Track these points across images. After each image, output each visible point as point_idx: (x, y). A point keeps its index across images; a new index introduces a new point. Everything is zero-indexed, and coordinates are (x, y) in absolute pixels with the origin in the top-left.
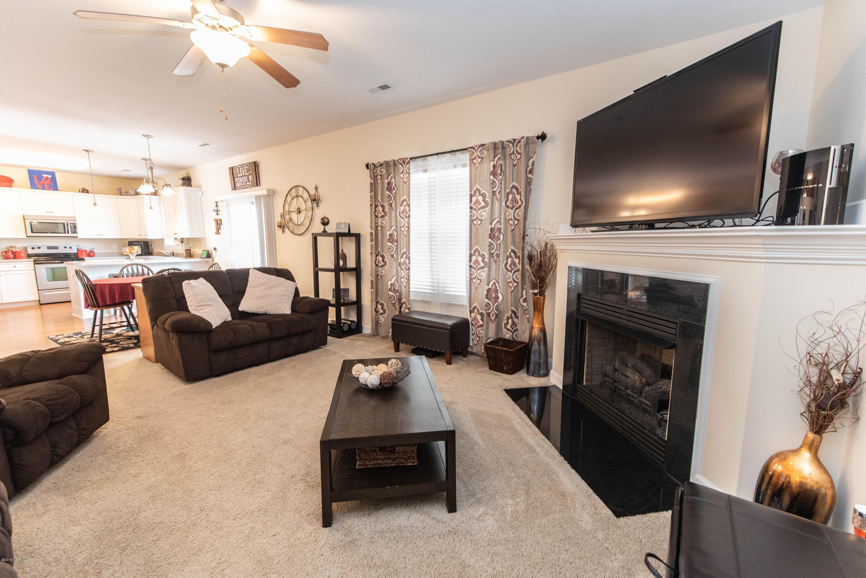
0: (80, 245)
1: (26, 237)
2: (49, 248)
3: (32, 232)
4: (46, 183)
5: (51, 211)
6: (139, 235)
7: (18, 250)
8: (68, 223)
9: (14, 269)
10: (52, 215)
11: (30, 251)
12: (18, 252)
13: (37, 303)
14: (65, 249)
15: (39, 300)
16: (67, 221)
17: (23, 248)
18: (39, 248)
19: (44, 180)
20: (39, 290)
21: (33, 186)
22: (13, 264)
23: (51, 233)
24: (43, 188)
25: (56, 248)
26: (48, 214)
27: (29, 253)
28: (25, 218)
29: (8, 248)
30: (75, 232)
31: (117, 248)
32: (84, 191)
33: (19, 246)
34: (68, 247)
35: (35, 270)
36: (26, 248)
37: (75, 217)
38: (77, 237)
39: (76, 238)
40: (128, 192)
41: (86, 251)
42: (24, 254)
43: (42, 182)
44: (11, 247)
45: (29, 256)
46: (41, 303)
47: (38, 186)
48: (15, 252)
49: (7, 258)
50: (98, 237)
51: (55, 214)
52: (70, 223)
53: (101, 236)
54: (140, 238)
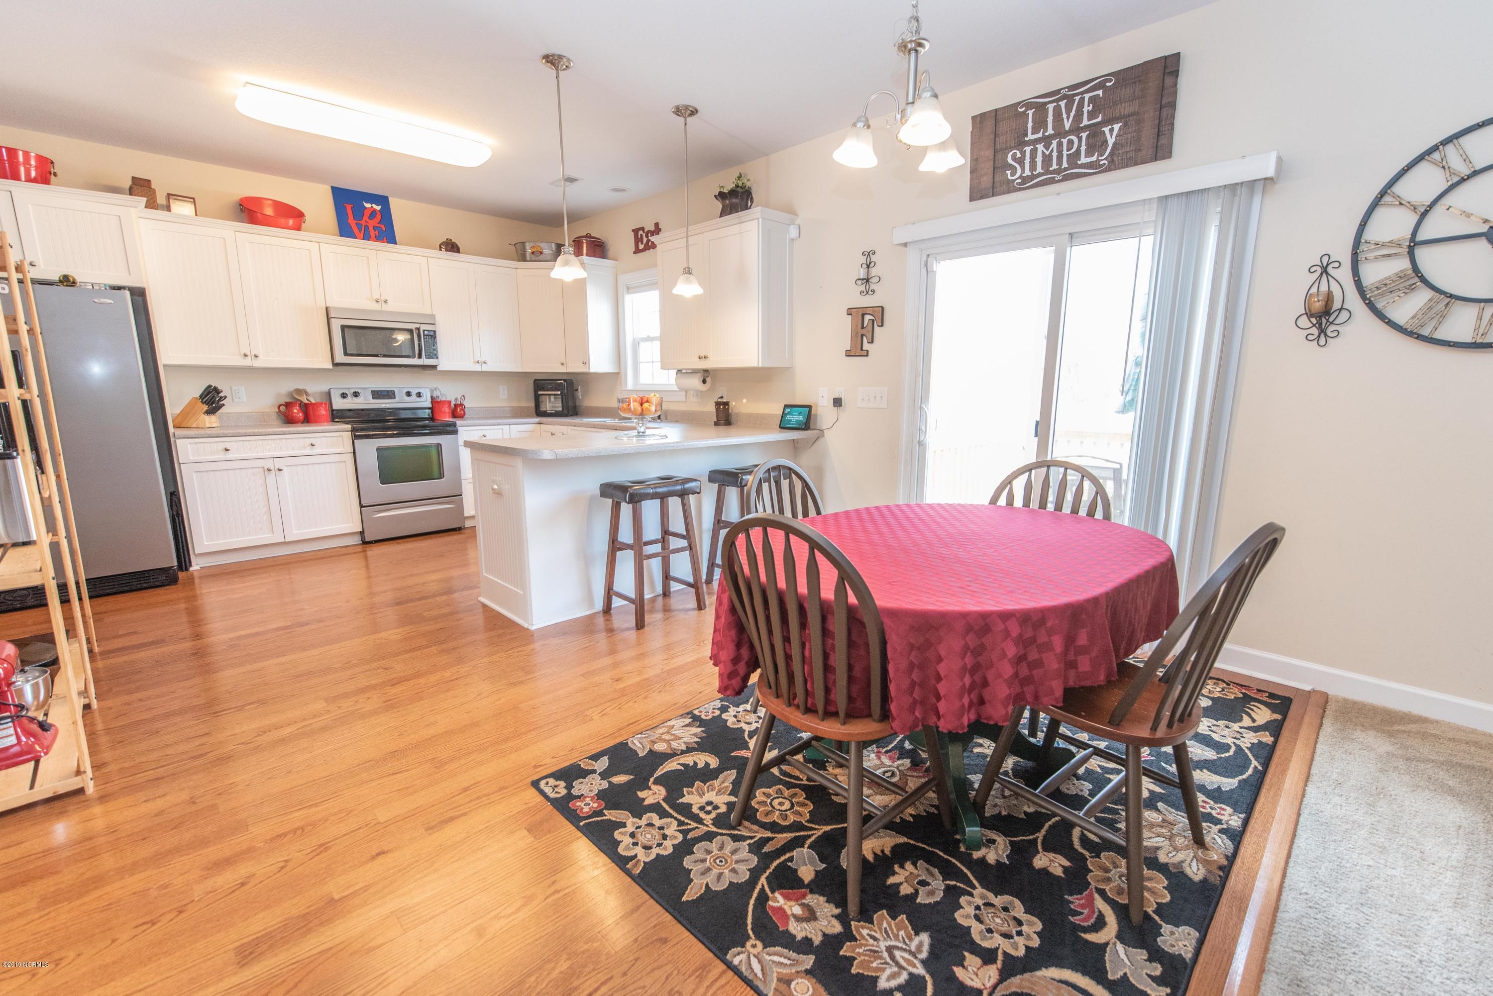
0: (436, 389)
1: (331, 367)
2: (377, 395)
3: (346, 354)
4: (372, 223)
5: (383, 299)
6: (562, 364)
7: (313, 401)
8: (418, 329)
9: (308, 451)
10: (386, 308)
11: (339, 404)
12: (312, 404)
13: (357, 540)
14: (407, 399)
15: (362, 533)
16: (417, 326)
17: (322, 393)
18: (356, 394)
19: (367, 214)
20: (361, 506)
21: (345, 231)
22: (307, 440)
23: (385, 356)
24: (366, 237)
25: (390, 395)
26: (377, 307)
27: (334, 408)
28: (332, 315)
29: (291, 394)
30: (434, 355)
31: (506, 397)
32: (451, 247)
33: (314, 389)
34: (414, 392)
35: (354, 453)
36: (329, 394)
37: (433, 316)
38: (434, 367)
39: (431, 372)
40: (541, 253)
41: (450, 402)
42: (326, 410)
43: (363, 222)
44: (299, 391)
45: (337, 416)
46: (367, 540)
47: (356, 230)
48: (306, 404)
49: (289, 420)
50: (477, 368)
51: (392, 307)
52: (424, 331)
53: (484, 365)
54: (565, 371)
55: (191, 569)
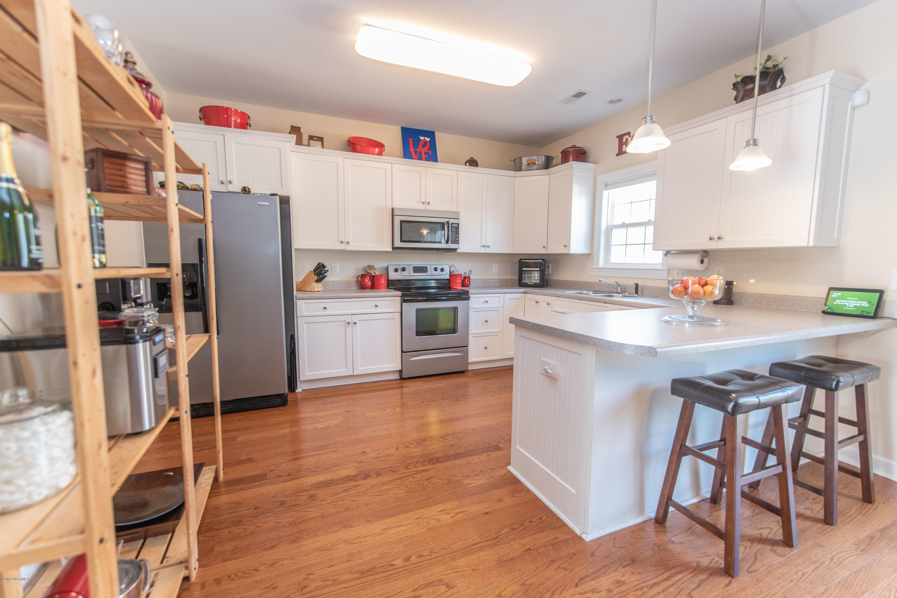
0: (453, 266)
1: (391, 250)
2: (417, 270)
3: (402, 241)
4: (424, 150)
5: (427, 201)
6: (544, 247)
7: (378, 274)
8: (448, 222)
9: (373, 310)
10: (429, 208)
11: (393, 276)
12: (377, 276)
13: (396, 376)
14: (434, 273)
15: (401, 372)
16: (448, 220)
17: (383, 268)
18: (404, 269)
19: (421, 144)
20: (402, 352)
21: (407, 154)
22: (371, 302)
24: (420, 158)
25: (423, 270)
26: (423, 207)
27: (390, 278)
28: (396, 213)
29: (365, 269)
30: (456, 241)
31: (497, 272)
32: (473, 163)
33: (379, 266)
34: (439, 268)
35: (401, 312)
36: (387, 269)
37: (458, 213)
38: (455, 250)
39: (453, 253)
40: (535, 164)
41: (461, 275)
42: (385, 281)
43: (418, 150)
44: (370, 267)
45: (392, 285)
46: (404, 377)
47: (414, 155)
48: (373, 276)
49: (362, 287)
50: (483, 250)
51: (433, 206)
52: (451, 224)
53: (487, 248)
54: (545, 253)
55: (297, 391)
